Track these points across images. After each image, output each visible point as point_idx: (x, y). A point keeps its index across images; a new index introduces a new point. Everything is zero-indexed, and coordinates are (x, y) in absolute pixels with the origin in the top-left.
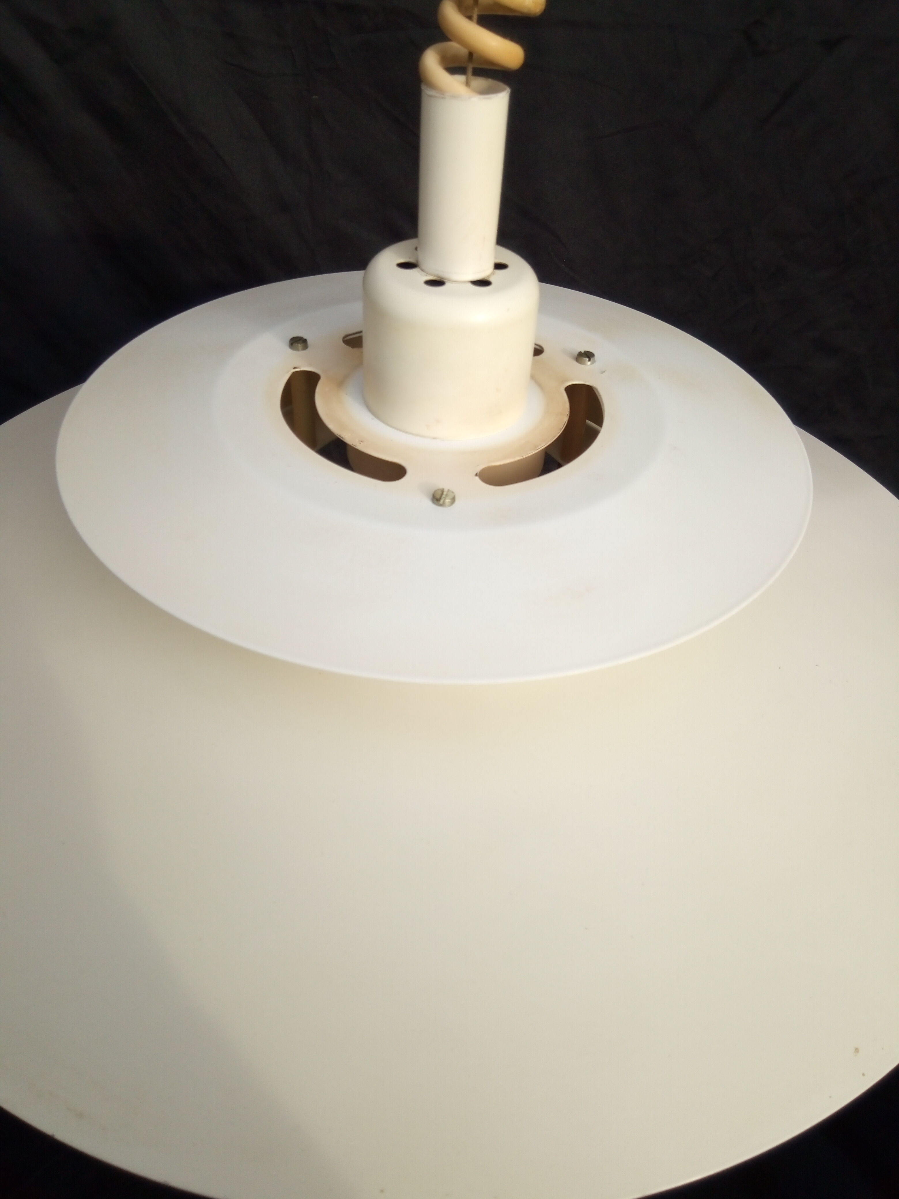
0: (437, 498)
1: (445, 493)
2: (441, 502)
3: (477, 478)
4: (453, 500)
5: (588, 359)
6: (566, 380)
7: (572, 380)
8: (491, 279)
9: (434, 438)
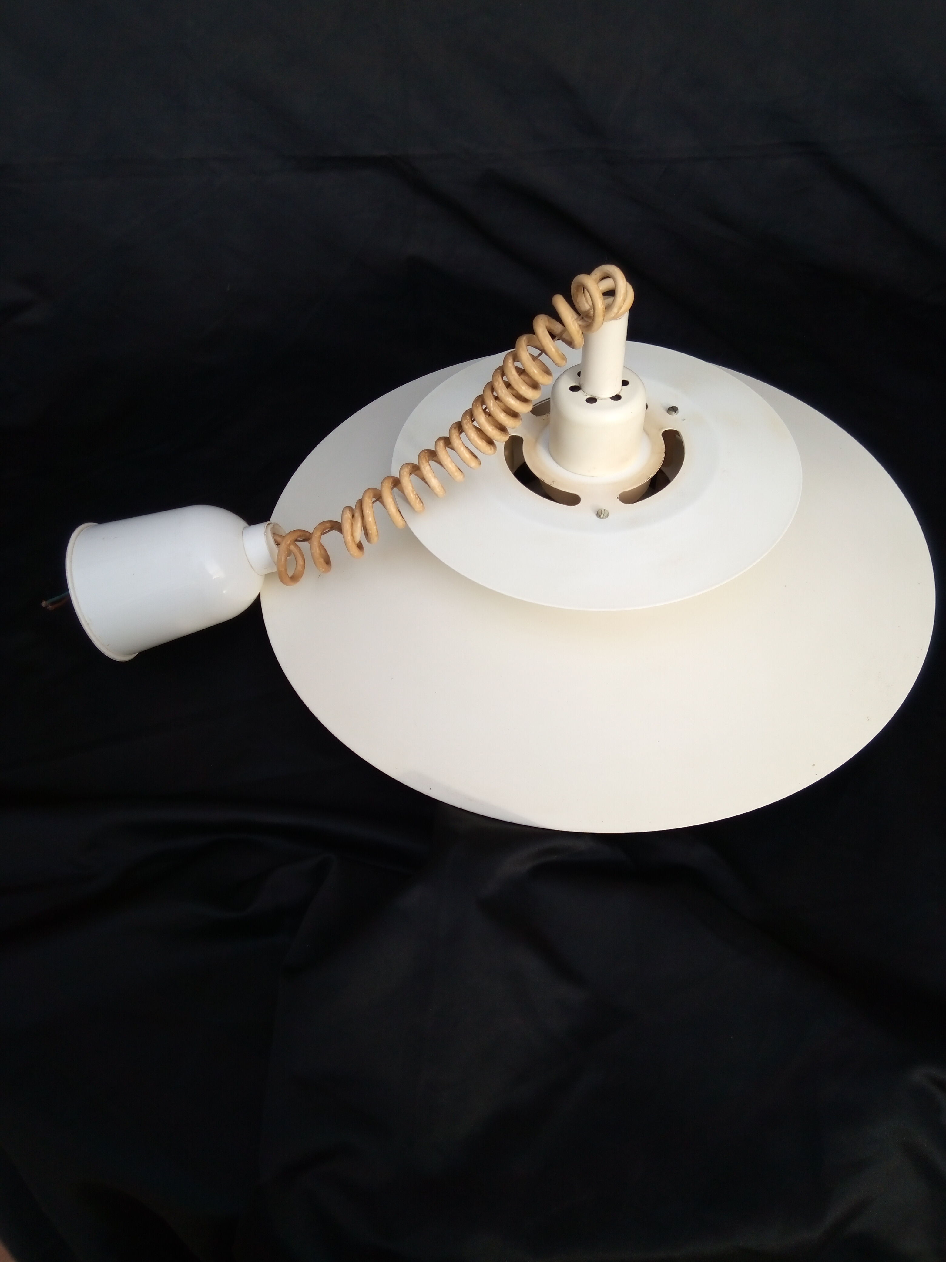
0: (599, 514)
1: (603, 511)
2: (602, 516)
3: (618, 500)
4: (607, 515)
5: (674, 412)
6: (662, 428)
7: (666, 428)
8: (621, 394)
9: (592, 476)
